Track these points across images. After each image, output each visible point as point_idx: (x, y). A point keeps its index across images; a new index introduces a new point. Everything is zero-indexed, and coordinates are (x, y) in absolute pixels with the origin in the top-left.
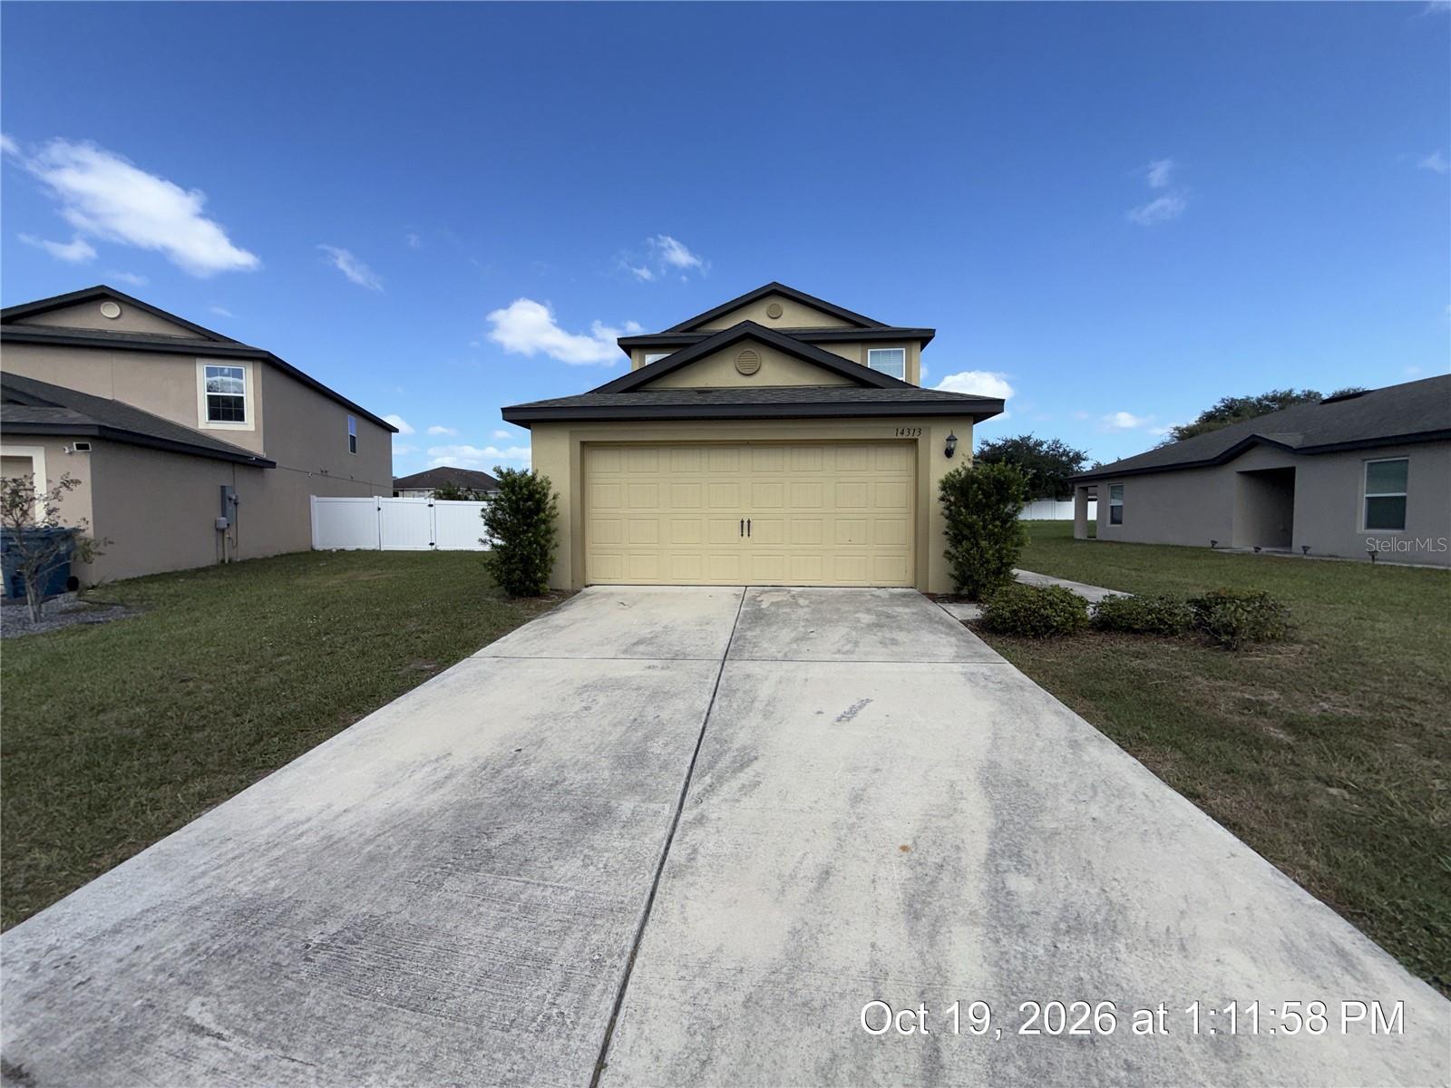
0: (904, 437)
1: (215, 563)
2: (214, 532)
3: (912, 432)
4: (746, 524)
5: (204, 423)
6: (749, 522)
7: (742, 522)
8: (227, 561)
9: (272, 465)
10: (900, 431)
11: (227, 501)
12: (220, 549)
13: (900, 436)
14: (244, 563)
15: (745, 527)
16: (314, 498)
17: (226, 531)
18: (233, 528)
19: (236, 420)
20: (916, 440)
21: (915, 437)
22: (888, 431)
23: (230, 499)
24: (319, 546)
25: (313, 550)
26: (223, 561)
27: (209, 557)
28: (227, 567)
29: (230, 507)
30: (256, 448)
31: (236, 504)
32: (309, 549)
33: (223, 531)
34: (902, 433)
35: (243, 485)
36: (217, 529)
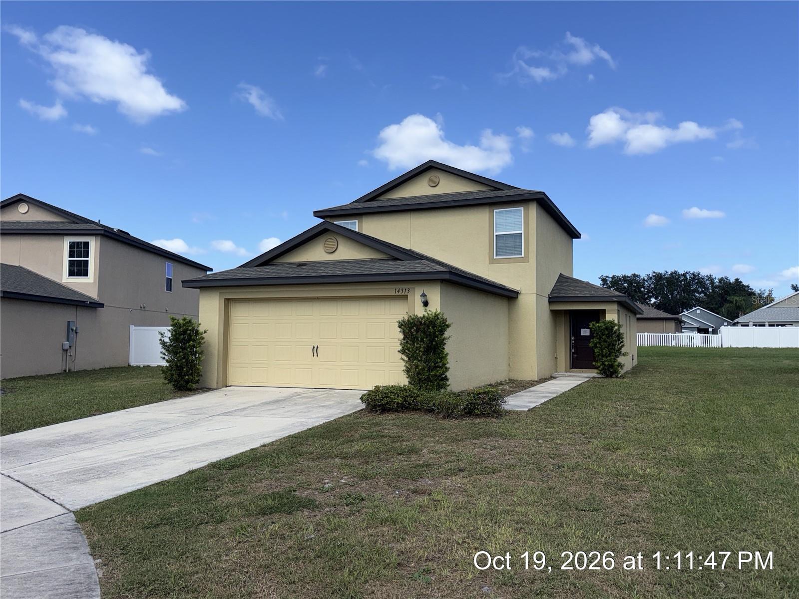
0: (400, 294)
1: (61, 372)
2: (61, 351)
3: (404, 291)
4: (315, 348)
5: (66, 280)
6: (317, 347)
7: (314, 347)
8: (67, 371)
9: (102, 305)
10: (397, 290)
11: (71, 331)
12: (64, 363)
13: (397, 294)
14: (77, 372)
15: (315, 350)
16: (133, 327)
17: (68, 351)
18: (73, 348)
19: (84, 276)
20: (407, 295)
21: (406, 294)
22: (390, 290)
23: (72, 330)
24: (133, 363)
25: (129, 365)
26: (65, 371)
27: (57, 368)
28: (67, 374)
29: (72, 335)
30: (93, 294)
31: (76, 333)
32: (126, 365)
33: (67, 350)
34: (398, 292)
35: (82, 320)
36: (63, 350)
